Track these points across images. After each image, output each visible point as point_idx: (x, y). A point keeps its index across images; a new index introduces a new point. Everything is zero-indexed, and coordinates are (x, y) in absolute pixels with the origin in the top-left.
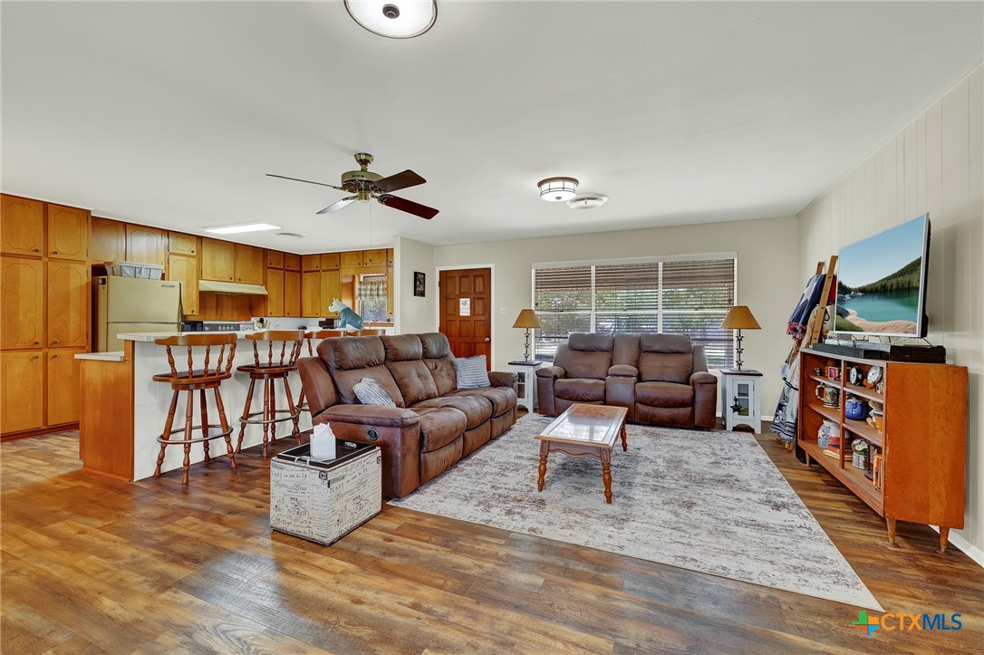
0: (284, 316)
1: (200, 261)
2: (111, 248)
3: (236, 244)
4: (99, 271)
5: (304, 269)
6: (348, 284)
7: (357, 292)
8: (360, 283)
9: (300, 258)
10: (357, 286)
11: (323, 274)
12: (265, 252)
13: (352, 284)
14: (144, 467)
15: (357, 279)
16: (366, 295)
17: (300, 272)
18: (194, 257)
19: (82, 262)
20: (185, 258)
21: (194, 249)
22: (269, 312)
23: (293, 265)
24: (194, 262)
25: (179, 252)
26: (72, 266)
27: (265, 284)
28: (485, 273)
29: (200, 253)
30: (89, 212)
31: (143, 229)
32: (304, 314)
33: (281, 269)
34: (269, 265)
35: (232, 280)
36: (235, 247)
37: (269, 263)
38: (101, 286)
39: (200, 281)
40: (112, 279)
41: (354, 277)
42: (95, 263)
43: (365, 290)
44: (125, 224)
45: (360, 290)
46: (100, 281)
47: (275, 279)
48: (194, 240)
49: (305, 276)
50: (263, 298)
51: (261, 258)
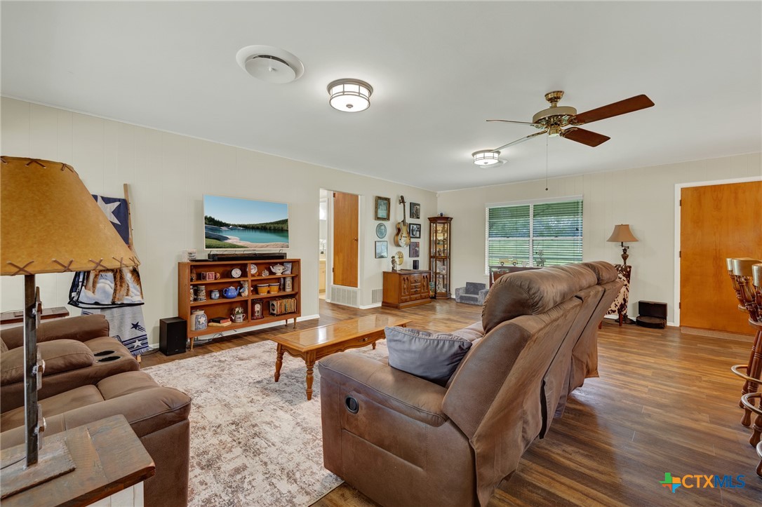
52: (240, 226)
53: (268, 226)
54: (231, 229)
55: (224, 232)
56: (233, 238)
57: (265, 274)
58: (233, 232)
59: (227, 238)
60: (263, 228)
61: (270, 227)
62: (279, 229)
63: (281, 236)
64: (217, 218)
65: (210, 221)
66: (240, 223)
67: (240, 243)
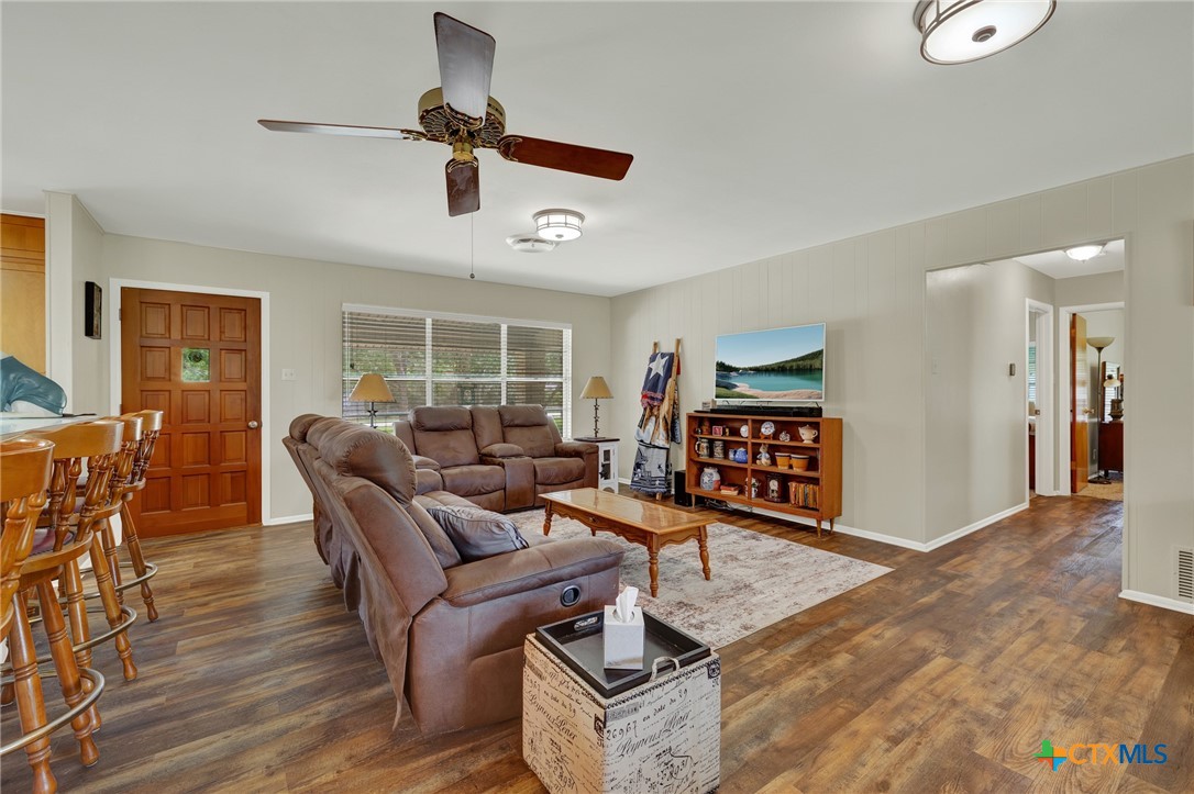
28: (248, 310)
52: (751, 369)
53: (788, 366)
54: (741, 374)
55: (734, 379)
56: (742, 386)
57: (785, 439)
58: (742, 378)
59: (735, 386)
60: (781, 369)
61: (792, 367)
62: (806, 368)
63: (808, 379)
64: (727, 363)
65: (722, 367)
66: (751, 365)
67: (751, 392)
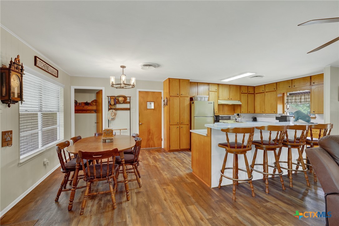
0: (248, 113)
1: (218, 93)
2: (194, 91)
3: (230, 85)
4: (191, 99)
5: (256, 92)
6: (280, 97)
7: (286, 101)
8: (288, 96)
9: (254, 88)
10: (286, 98)
11: (266, 94)
12: (240, 87)
13: (283, 97)
14: (215, 184)
15: (285, 94)
16: (291, 102)
17: (254, 94)
18: (216, 92)
19: (188, 97)
20: (214, 93)
21: (217, 89)
22: (242, 111)
23: (251, 91)
24: (216, 93)
25: (212, 90)
26: (185, 98)
27: (240, 100)
29: (218, 89)
30: (189, 80)
31: (202, 84)
32: (256, 112)
33: (246, 93)
34: (242, 92)
35: (229, 99)
36: (230, 86)
37: (242, 91)
38: (192, 104)
39: (219, 101)
40: (195, 102)
41: (284, 94)
42: (190, 97)
43: (291, 100)
44: (197, 83)
45: (287, 100)
46: (192, 103)
47: (244, 97)
48: (217, 85)
49: (256, 95)
50: (240, 105)
51: (239, 90)
